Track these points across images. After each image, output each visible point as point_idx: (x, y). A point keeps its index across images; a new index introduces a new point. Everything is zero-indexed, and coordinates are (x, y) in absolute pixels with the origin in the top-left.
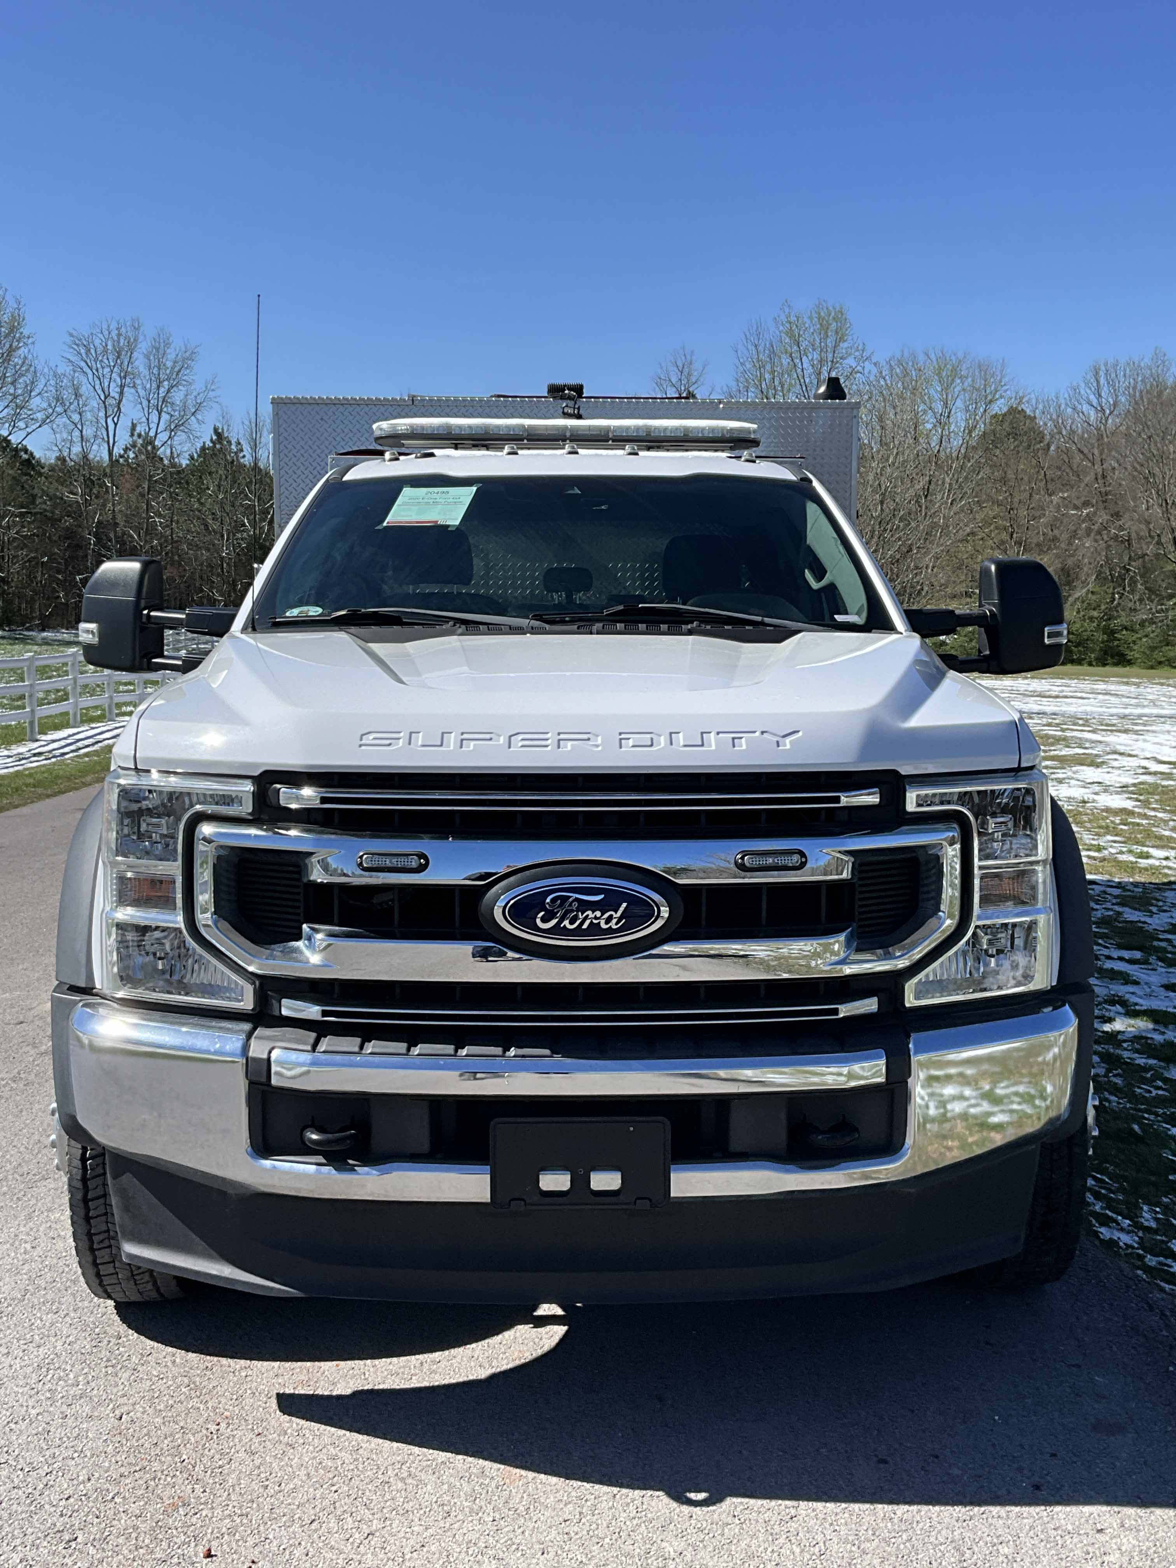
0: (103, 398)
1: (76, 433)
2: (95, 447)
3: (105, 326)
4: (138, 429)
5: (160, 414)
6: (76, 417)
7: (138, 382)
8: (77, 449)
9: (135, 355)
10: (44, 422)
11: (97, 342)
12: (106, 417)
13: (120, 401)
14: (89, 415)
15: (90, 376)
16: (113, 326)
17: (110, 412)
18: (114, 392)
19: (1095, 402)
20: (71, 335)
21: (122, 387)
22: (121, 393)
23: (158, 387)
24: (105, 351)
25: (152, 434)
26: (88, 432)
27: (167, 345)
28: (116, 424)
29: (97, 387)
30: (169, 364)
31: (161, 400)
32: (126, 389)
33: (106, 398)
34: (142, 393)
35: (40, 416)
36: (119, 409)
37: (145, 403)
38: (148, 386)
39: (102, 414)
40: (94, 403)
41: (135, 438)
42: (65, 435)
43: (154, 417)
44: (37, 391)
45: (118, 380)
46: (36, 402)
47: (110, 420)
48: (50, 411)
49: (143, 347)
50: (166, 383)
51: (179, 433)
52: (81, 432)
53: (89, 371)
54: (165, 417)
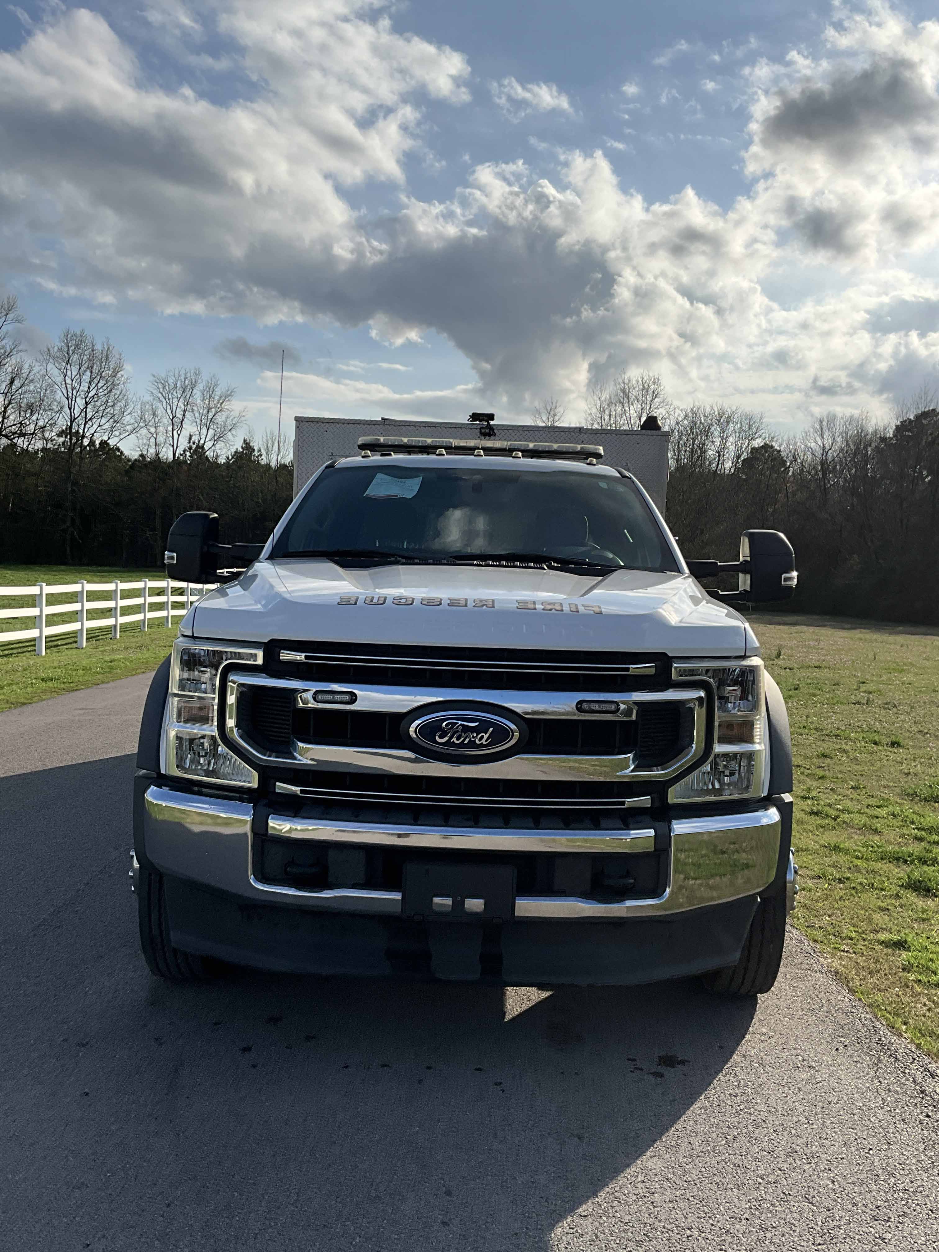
0: (171, 417)
1: (153, 440)
2: (164, 449)
3: (177, 372)
4: (193, 439)
5: (208, 430)
6: (153, 430)
7: (195, 408)
8: (152, 451)
9: (195, 391)
10: (132, 432)
11: (171, 381)
12: (173, 430)
13: (183, 420)
14: (161, 429)
15: (164, 404)
16: (182, 372)
17: (175, 427)
18: (179, 415)
19: (820, 443)
20: (154, 376)
21: (185, 411)
22: (184, 415)
23: (208, 412)
24: (175, 387)
25: (202, 442)
26: (161, 439)
27: (216, 385)
28: (179, 435)
29: (169, 411)
30: (217, 398)
31: (209, 420)
32: (187, 413)
33: (173, 417)
34: (197, 415)
35: (129, 428)
36: (182, 425)
37: (199, 422)
38: (201, 411)
39: (170, 428)
40: (166, 420)
41: (191, 444)
42: (145, 441)
43: (204, 431)
44: (129, 411)
45: (183, 407)
46: (127, 419)
47: (175, 432)
48: (136, 425)
49: (200, 386)
50: (213, 410)
51: (219, 442)
52: (156, 439)
53: (164, 400)
54: (211, 432)
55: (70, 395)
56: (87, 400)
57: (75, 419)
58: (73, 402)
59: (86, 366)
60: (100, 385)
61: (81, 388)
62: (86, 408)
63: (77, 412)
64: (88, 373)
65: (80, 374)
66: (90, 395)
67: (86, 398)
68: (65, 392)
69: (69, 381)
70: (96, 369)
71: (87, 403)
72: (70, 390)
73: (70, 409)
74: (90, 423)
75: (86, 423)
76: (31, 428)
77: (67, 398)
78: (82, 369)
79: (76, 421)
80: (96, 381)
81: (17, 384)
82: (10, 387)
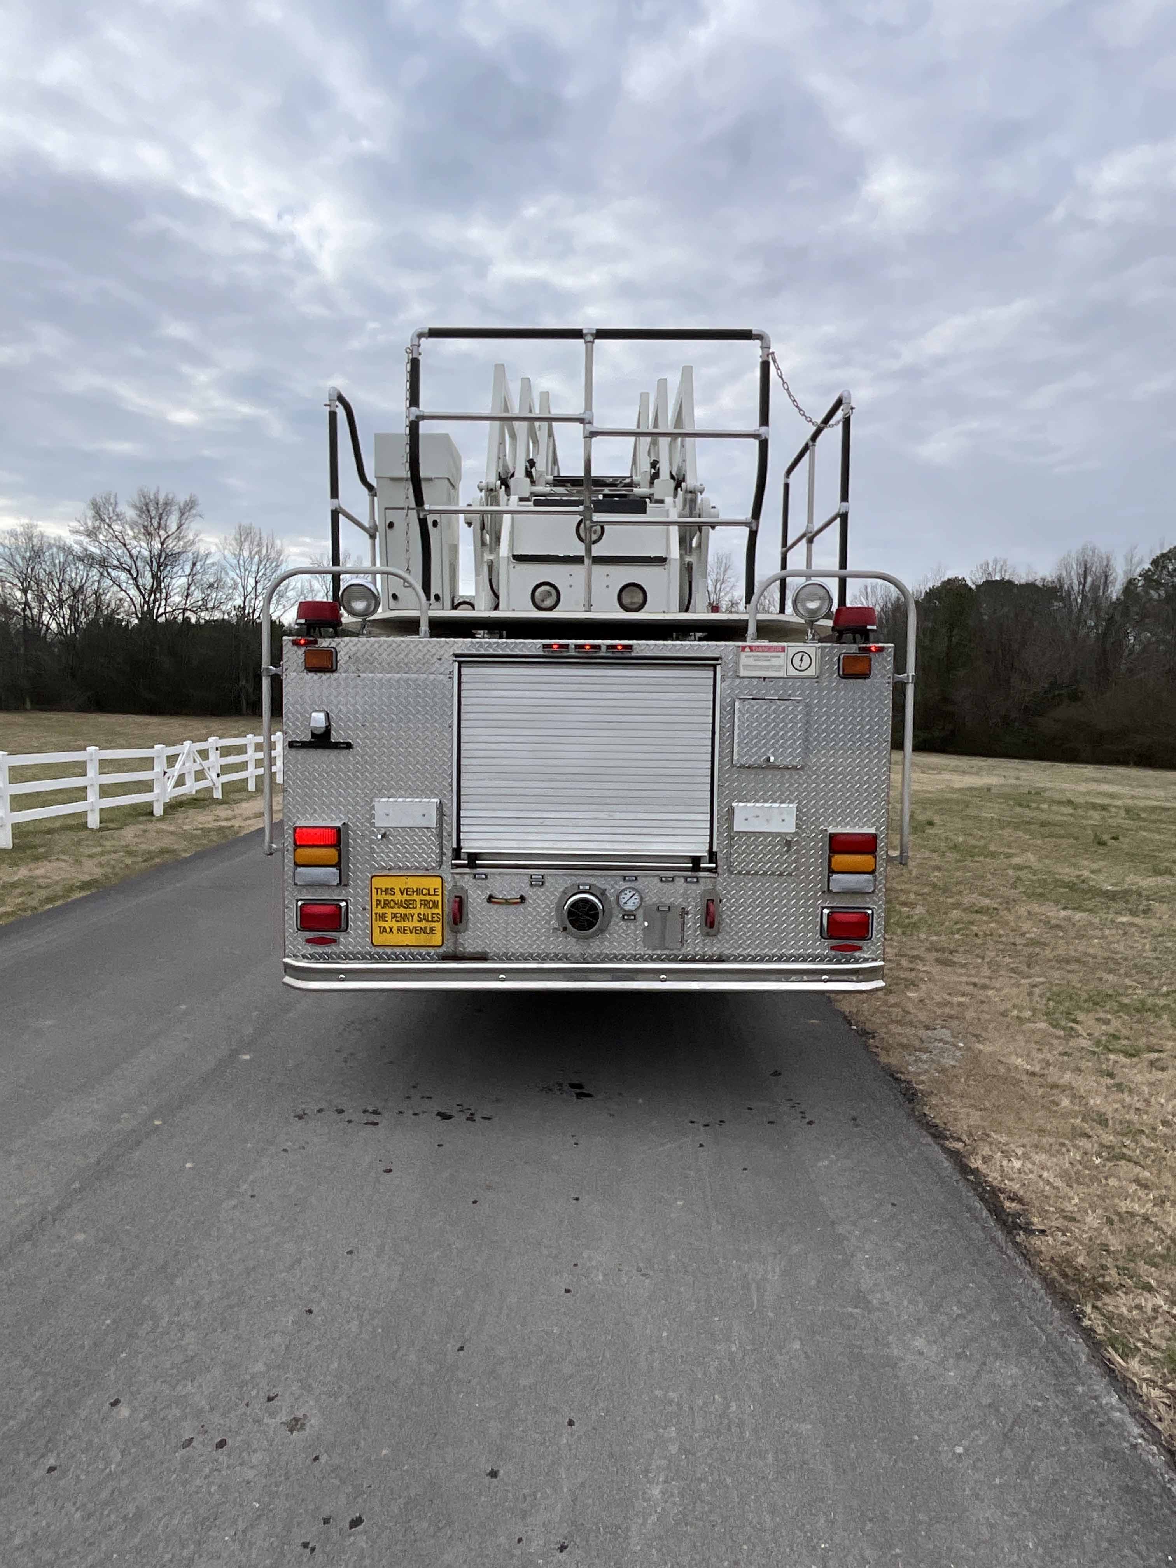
55: (243, 575)
58: (246, 581)
59: (256, 550)
60: (268, 565)
61: (252, 569)
62: (256, 585)
63: (249, 589)
64: (257, 557)
65: (251, 558)
66: (260, 574)
67: (256, 578)
68: (238, 572)
69: (241, 562)
70: (264, 552)
71: (257, 582)
72: (242, 570)
73: (243, 587)
74: (260, 598)
75: (256, 598)
76: (210, 605)
77: (241, 579)
78: (253, 553)
79: (248, 596)
80: (263, 563)
81: (198, 566)
82: (192, 570)
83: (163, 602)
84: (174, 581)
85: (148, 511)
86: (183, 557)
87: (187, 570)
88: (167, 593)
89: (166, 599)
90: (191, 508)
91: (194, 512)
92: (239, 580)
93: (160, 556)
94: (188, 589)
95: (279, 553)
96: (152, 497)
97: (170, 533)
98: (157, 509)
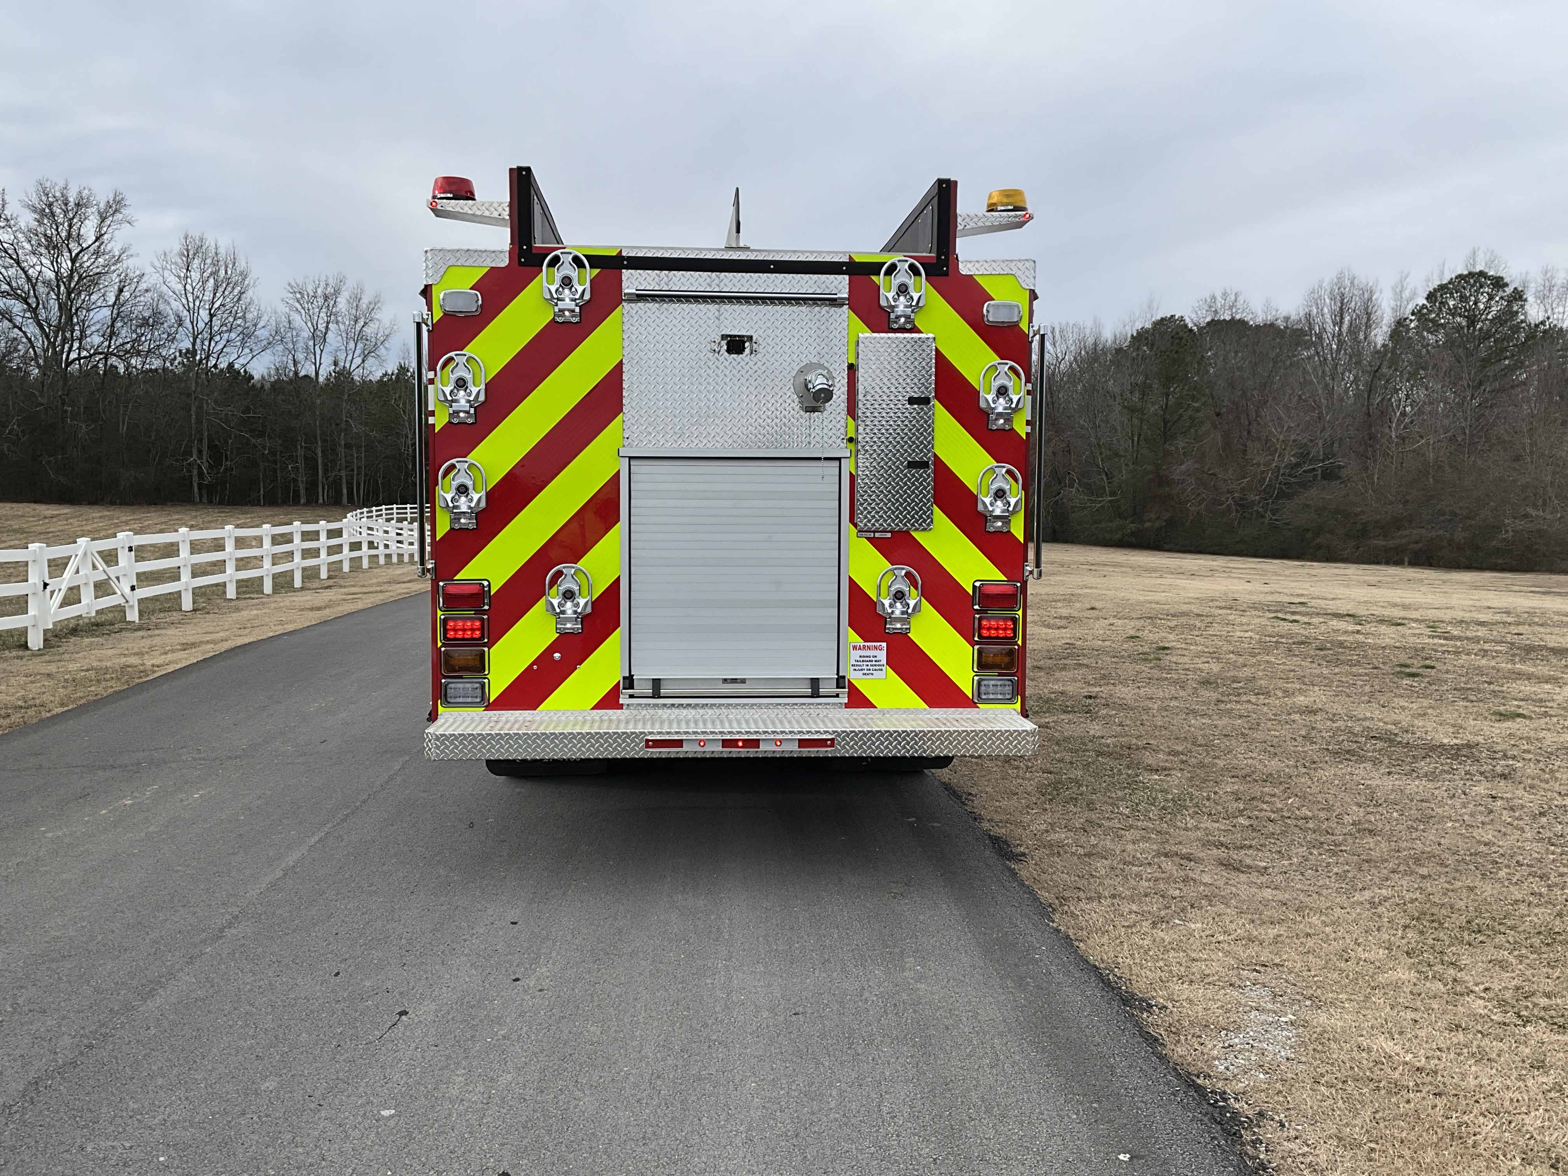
0: (312, 330)
1: (290, 357)
2: (305, 367)
3: (317, 278)
5: (356, 344)
6: (291, 346)
7: (340, 319)
8: (290, 368)
9: (339, 299)
10: (266, 347)
11: (310, 289)
12: (314, 345)
13: (326, 334)
14: (300, 344)
15: (304, 315)
16: (323, 278)
17: (317, 342)
18: (322, 327)
20: (290, 284)
21: (328, 323)
22: (327, 328)
23: (356, 323)
24: (316, 296)
25: (349, 359)
26: (300, 356)
27: (363, 292)
28: (322, 351)
29: (309, 324)
30: (365, 306)
31: (357, 333)
32: (330, 325)
33: (314, 330)
34: (343, 328)
35: (265, 342)
36: (325, 339)
37: (344, 335)
38: (347, 323)
39: (311, 343)
40: (306, 334)
42: (281, 358)
43: (352, 345)
45: (325, 317)
47: (317, 347)
49: (346, 293)
50: (362, 320)
51: (370, 358)
52: (294, 356)
53: (302, 311)
54: (360, 345)
55: (191, 305)
56: (212, 311)
57: (198, 334)
58: (196, 315)
59: (209, 271)
60: (226, 293)
61: (205, 298)
62: (211, 321)
63: (201, 325)
64: (212, 281)
65: (204, 282)
66: (216, 305)
67: (210, 310)
68: (184, 301)
69: (188, 287)
70: (222, 273)
71: (212, 316)
72: (191, 299)
73: (192, 323)
74: (217, 338)
75: (211, 339)
76: (145, 348)
77: (189, 311)
78: (205, 275)
79: (200, 336)
80: (221, 290)
81: (126, 294)
82: (117, 298)
83: (76, 345)
84: (92, 313)
85: (53, 214)
86: (103, 282)
87: (111, 299)
88: (82, 331)
89: (80, 340)
90: (116, 211)
91: (119, 216)
92: (186, 313)
93: (71, 277)
94: (113, 326)
95: (244, 275)
96: (58, 194)
97: (84, 245)
98: (66, 212)
